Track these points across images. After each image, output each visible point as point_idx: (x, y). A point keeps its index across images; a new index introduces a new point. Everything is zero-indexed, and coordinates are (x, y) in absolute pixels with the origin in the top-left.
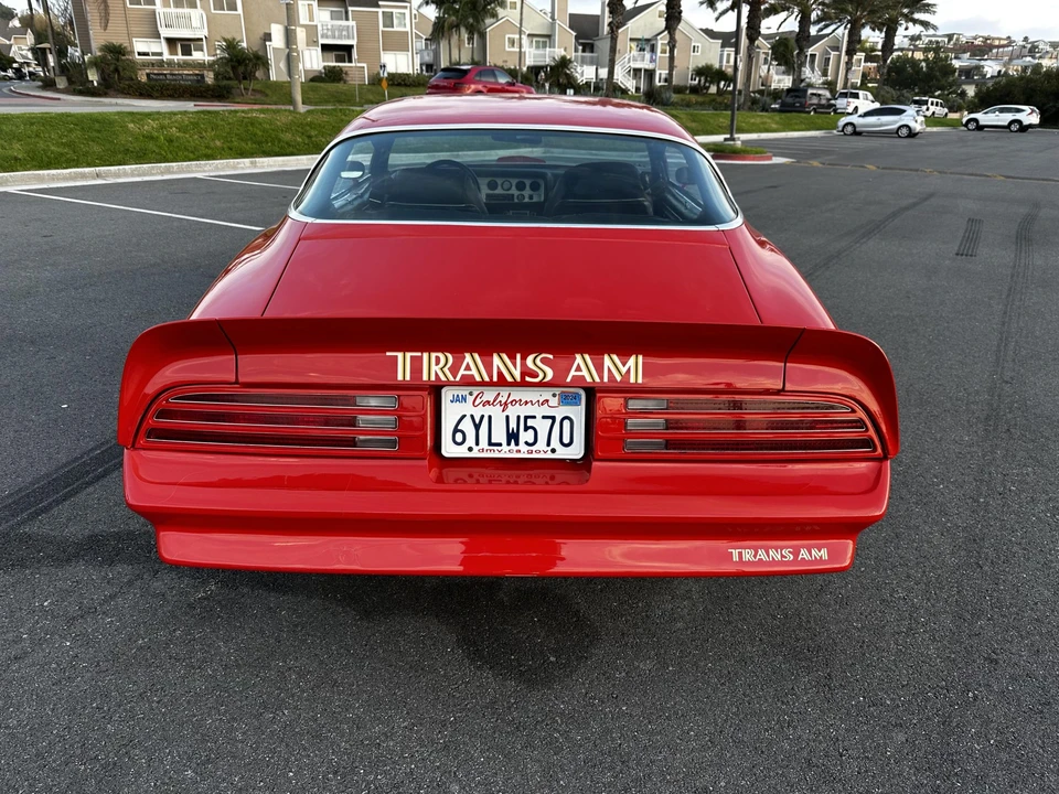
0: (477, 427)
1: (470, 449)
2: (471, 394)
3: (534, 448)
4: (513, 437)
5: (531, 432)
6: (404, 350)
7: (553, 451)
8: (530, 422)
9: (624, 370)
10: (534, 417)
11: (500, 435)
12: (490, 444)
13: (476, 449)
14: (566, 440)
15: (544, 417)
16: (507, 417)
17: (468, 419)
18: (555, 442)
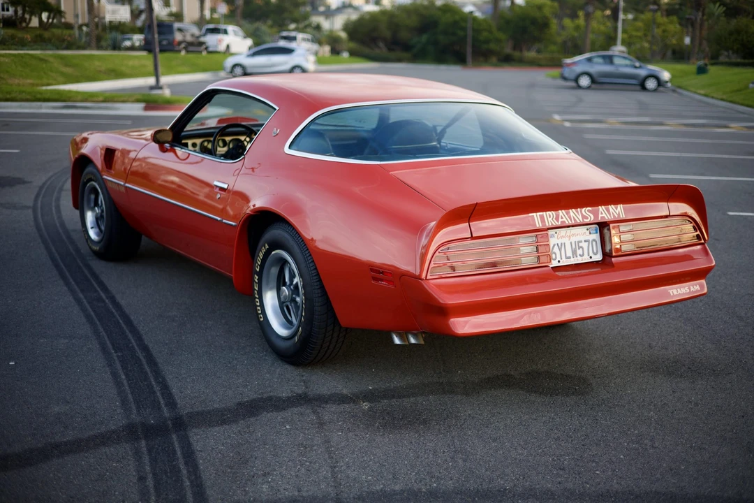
0: (560, 249)
1: (559, 261)
2: (556, 233)
3: (583, 257)
4: (574, 253)
5: (581, 249)
6: (536, 212)
7: (591, 257)
8: (580, 244)
9: (617, 212)
10: (581, 242)
11: (569, 254)
12: (566, 258)
13: (561, 261)
14: (595, 251)
15: (585, 241)
16: (571, 243)
17: (556, 246)
18: (591, 254)
